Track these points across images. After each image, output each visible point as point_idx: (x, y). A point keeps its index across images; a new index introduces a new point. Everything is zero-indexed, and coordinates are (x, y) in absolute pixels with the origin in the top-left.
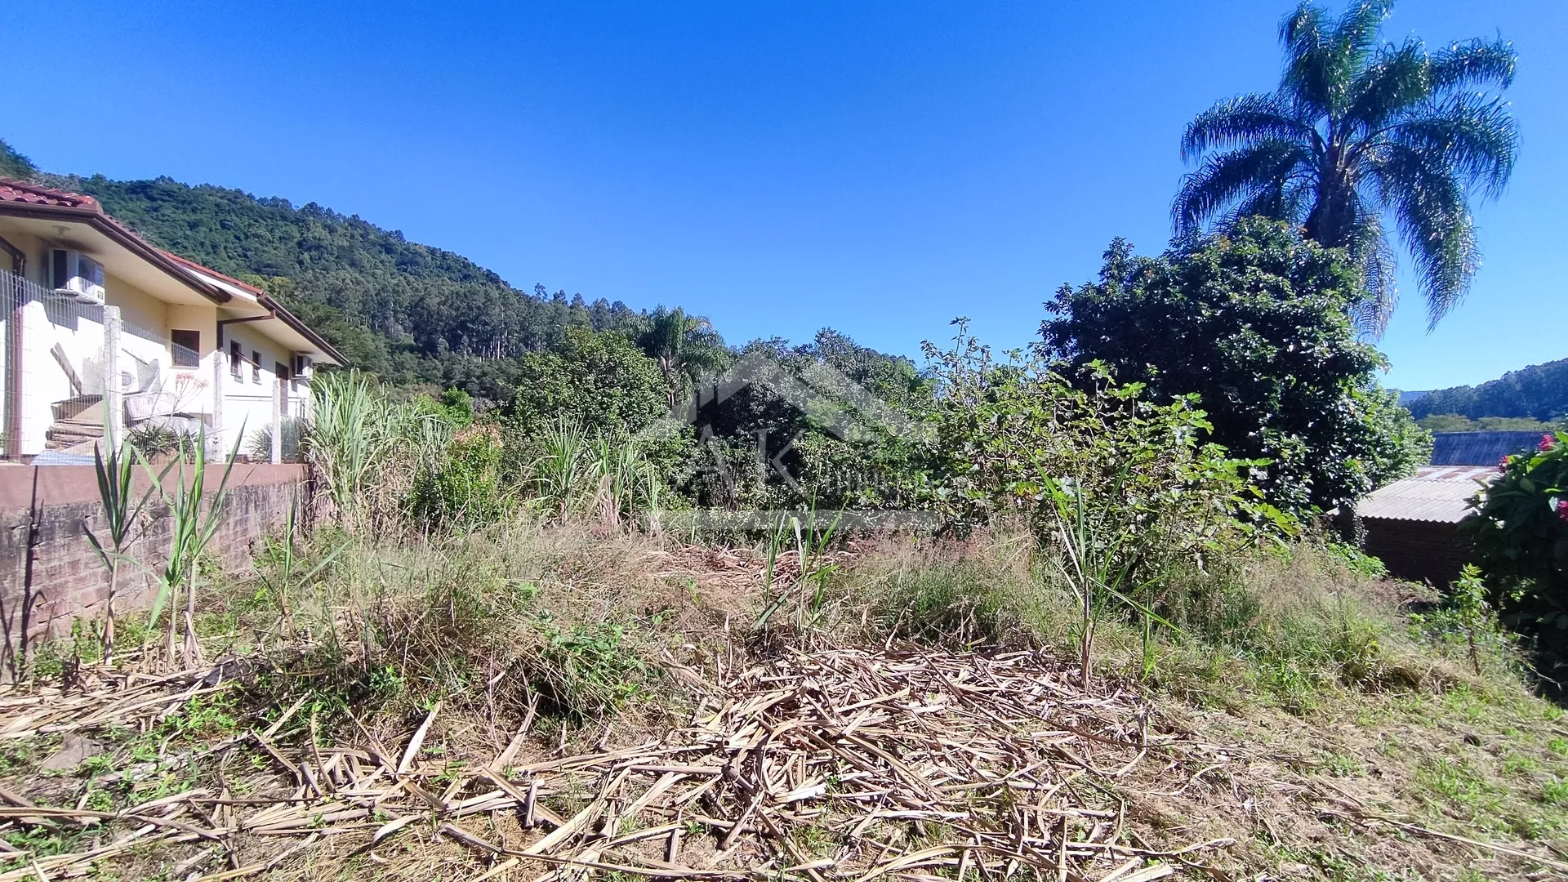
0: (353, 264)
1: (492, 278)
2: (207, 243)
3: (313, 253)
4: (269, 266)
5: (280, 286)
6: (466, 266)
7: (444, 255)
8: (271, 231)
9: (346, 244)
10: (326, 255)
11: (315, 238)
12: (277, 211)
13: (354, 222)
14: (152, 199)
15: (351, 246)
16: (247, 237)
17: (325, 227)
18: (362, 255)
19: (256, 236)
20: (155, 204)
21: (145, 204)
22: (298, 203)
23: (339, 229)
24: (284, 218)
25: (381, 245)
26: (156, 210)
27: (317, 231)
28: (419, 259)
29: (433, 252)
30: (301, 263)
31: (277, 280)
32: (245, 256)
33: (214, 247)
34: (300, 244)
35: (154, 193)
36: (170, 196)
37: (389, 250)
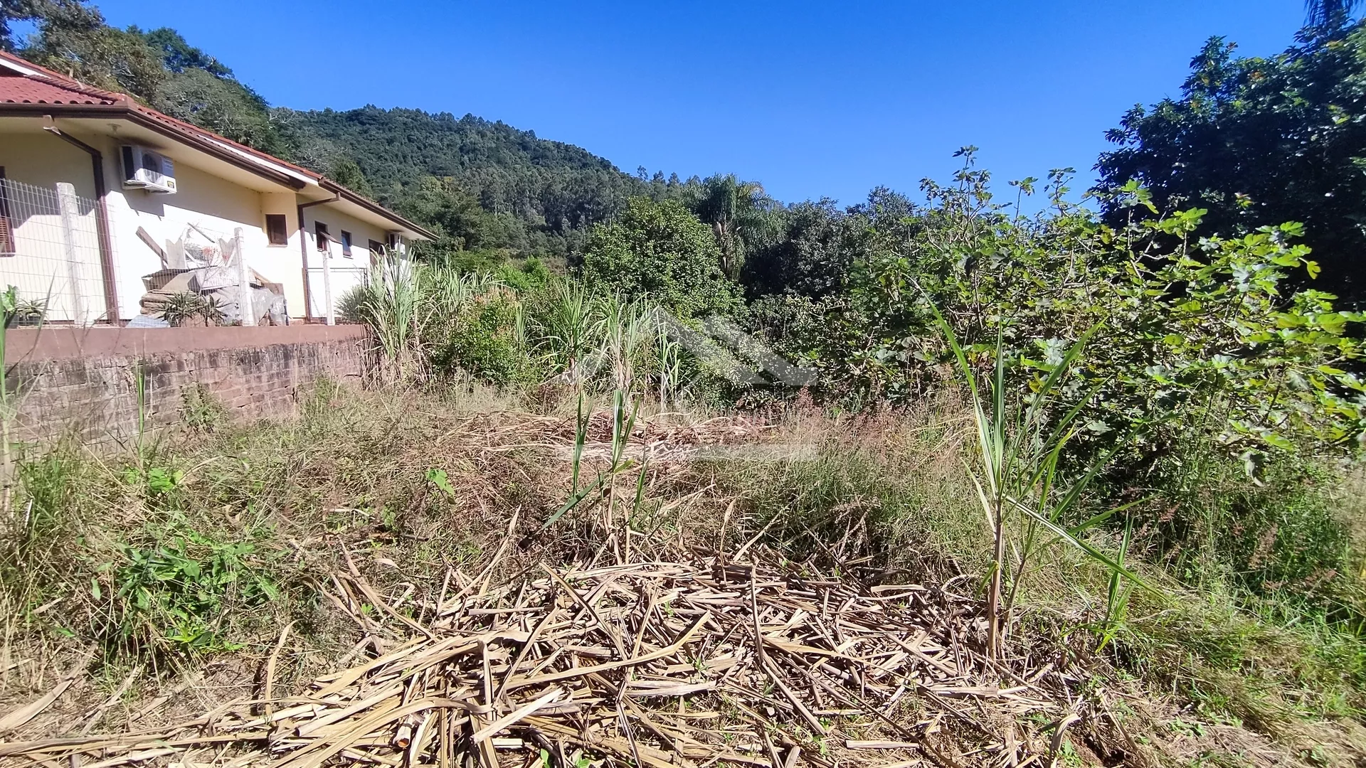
0: (499, 162)
1: (605, 165)
2: (400, 154)
3: (471, 155)
4: (441, 168)
5: (449, 184)
6: (585, 155)
7: (567, 148)
8: (441, 140)
9: (494, 145)
10: (479, 156)
11: (471, 143)
12: (445, 124)
13: (499, 127)
14: (362, 123)
15: (497, 147)
16: (425, 147)
17: (478, 132)
18: (506, 154)
19: (431, 145)
20: (365, 128)
21: (358, 128)
22: (458, 116)
23: (488, 133)
24: (450, 129)
25: (519, 144)
26: (366, 132)
27: (473, 137)
28: (548, 154)
29: (558, 145)
30: (462, 164)
31: (447, 179)
32: (425, 162)
33: (404, 157)
34: (461, 149)
35: (363, 119)
36: (374, 120)
37: (525, 148)
